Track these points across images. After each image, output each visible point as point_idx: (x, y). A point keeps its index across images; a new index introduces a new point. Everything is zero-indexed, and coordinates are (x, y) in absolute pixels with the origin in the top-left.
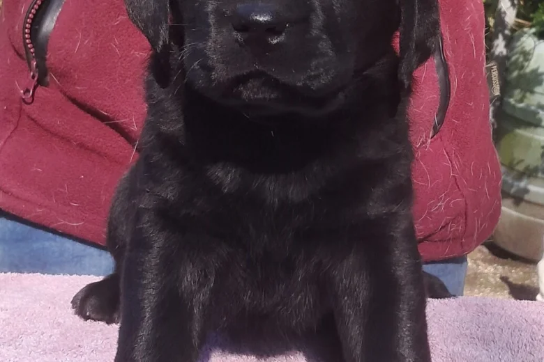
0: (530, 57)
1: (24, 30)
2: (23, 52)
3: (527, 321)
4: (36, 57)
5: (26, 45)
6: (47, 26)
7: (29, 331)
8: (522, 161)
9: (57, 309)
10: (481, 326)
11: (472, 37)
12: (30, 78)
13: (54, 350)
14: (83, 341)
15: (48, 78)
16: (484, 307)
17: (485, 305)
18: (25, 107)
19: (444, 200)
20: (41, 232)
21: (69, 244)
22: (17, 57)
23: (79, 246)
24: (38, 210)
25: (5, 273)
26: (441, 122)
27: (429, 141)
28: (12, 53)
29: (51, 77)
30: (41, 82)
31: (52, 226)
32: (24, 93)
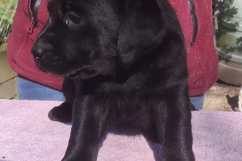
0: (233, 2)
1: (28, 5)
2: (28, 14)
3: (227, 121)
4: (33, 16)
5: (29, 11)
6: (37, 4)
7: (33, 125)
8: (229, 45)
9: (44, 115)
10: (209, 123)
11: (207, 6)
12: (31, 24)
13: (43, 133)
14: (54, 129)
15: (38, 24)
16: (210, 115)
17: (210, 113)
18: (29, 35)
19: (194, 72)
20: (37, 84)
21: (47, 89)
22: (26, 15)
23: (51, 90)
24: (35, 76)
25: (24, 100)
26: (194, 41)
27: (189, 49)
28: (23, 14)
29: (39, 24)
30: (35, 26)
31: (41, 82)
32: (29, 30)
